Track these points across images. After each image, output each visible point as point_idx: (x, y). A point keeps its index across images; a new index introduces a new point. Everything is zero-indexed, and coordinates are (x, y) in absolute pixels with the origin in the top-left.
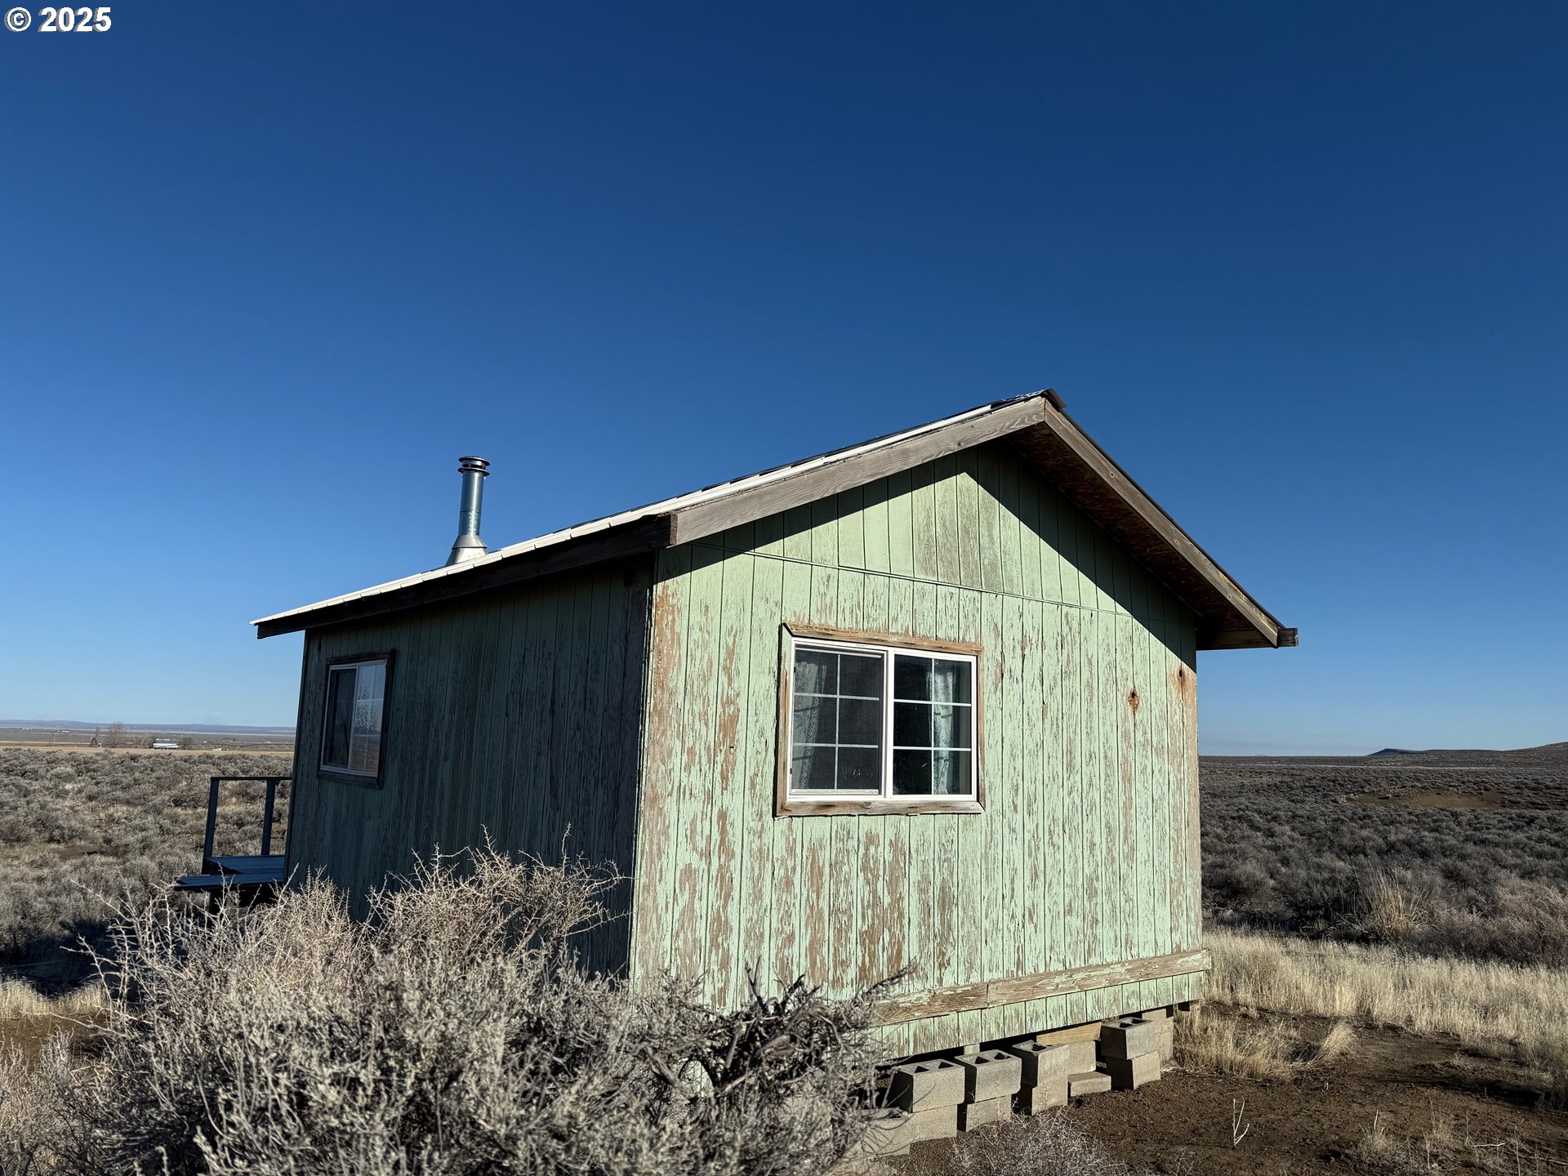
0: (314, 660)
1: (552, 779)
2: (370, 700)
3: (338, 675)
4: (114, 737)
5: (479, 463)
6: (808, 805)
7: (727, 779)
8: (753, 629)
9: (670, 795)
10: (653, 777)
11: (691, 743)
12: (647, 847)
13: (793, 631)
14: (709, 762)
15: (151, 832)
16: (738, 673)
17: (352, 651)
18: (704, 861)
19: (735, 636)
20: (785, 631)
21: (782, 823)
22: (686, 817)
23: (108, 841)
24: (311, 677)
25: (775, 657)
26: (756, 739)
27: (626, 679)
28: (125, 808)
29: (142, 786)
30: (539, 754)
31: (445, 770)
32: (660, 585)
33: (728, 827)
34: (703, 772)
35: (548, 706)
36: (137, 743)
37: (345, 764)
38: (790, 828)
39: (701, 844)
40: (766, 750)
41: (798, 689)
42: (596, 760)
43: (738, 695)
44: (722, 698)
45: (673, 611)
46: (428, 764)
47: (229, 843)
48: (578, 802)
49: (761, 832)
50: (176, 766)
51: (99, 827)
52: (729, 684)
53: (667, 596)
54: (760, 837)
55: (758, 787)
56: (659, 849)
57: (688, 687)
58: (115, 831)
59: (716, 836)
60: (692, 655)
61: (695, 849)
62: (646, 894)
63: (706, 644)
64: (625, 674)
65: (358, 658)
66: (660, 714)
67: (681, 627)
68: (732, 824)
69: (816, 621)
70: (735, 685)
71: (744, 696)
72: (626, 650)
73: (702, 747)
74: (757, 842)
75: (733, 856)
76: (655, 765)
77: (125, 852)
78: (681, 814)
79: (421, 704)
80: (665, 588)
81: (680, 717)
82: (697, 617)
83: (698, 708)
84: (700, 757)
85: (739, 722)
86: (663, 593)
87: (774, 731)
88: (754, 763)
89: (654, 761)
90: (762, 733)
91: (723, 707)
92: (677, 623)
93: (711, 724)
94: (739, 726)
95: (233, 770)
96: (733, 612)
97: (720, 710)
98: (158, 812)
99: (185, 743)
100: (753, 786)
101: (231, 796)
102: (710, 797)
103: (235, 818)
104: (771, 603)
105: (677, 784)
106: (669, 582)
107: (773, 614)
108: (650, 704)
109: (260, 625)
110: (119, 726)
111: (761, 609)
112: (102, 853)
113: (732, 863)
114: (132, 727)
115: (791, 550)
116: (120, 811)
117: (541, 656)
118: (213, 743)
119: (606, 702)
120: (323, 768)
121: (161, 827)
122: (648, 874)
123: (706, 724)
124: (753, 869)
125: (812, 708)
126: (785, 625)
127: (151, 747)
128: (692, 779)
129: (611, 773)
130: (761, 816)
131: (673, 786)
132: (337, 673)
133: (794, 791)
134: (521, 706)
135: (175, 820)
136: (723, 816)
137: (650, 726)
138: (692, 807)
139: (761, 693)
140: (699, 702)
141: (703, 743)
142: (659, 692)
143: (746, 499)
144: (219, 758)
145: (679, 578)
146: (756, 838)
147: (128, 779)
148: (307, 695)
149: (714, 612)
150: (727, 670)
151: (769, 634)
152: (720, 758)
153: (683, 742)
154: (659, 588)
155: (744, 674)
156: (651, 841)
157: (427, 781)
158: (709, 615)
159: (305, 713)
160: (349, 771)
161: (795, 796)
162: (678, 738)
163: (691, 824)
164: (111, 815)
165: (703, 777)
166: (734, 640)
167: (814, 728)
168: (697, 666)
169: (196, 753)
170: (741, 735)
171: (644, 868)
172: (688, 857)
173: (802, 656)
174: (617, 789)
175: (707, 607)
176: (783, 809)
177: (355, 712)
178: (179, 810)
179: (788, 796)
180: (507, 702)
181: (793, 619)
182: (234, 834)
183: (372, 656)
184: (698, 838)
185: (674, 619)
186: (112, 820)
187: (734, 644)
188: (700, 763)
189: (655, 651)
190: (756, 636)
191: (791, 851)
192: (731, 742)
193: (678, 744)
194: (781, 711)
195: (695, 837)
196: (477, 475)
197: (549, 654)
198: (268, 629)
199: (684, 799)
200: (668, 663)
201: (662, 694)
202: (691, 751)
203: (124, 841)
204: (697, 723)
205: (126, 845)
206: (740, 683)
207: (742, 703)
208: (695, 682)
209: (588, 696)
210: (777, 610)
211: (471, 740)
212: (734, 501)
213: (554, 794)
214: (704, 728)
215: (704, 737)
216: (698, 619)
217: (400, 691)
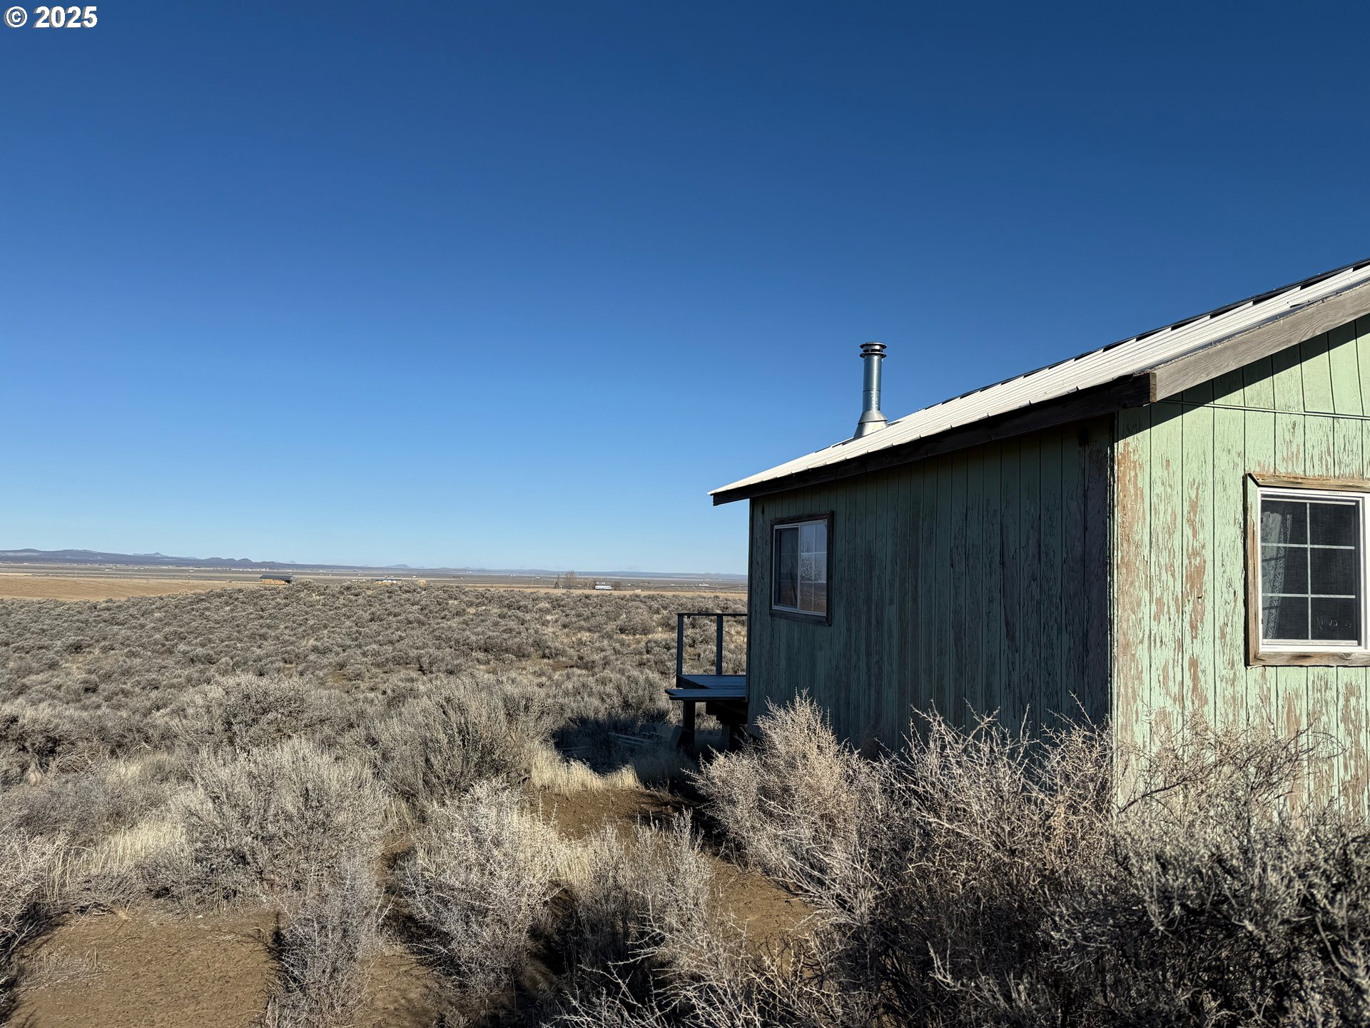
0: (759, 521)
1: (1007, 624)
2: (813, 554)
3: (781, 533)
4: (569, 581)
5: (877, 347)
6: (1283, 655)
7: (1196, 628)
8: (1216, 481)
9: (1141, 642)
10: (1125, 626)
11: (1159, 594)
12: (1122, 690)
13: (1260, 481)
14: (1178, 612)
15: (608, 653)
16: (1203, 525)
17: (793, 513)
18: (1177, 706)
19: (1198, 489)
20: (1250, 482)
21: (1255, 671)
22: (1158, 662)
23: (581, 658)
24: (757, 535)
25: (1241, 508)
26: (1224, 589)
27: (1087, 533)
28: (588, 634)
29: (598, 618)
30: (991, 601)
31: (891, 612)
32: (1121, 442)
33: (1200, 674)
34: (1172, 621)
35: (997, 558)
36: (585, 586)
37: (794, 605)
38: (1263, 676)
39: (1175, 689)
40: (1235, 601)
41: (1264, 539)
42: (1057, 608)
43: (1203, 547)
44: (1187, 550)
45: (1135, 467)
46: (873, 607)
47: (662, 662)
48: (1039, 645)
49: (1234, 680)
50: (616, 603)
51: (573, 647)
52: (1194, 536)
53: (1128, 452)
54: (1233, 684)
55: (1228, 636)
56: (1134, 691)
57: (1154, 540)
58: (585, 651)
59: (1188, 682)
60: (1155, 509)
61: (1168, 693)
62: (1124, 733)
63: (1169, 498)
64: (1086, 529)
65: (799, 519)
66: (1127, 565)
67: (1143, 482)
68: (1204, 671)
69: (1282, 470)
70: (1201, 537)
71: (1209, 547)
72: (1085, 506)
73: (1170, 597)
74: (1230, 690)
75: (1206, 702)
76: (1126, 615)
77: (593, 667)
78: (1153, 660)
79: (862, 556)
80: (1127, 445)
81: (1146, 570)
82: (1158, 472)
83: (1164, 560)
84: (1169, 607)
85: (1206, 573)
86: (1124, 450)
87: (1242, 582)
88: (1223, 614)
89: (1124, 610)
90: (1230, 584)
91: (1189, 558)
92: (1139, 478)
93: (1178, 576)
94: (1206, 577)
95: (656, 606)
96: (1194, 465)
97: (1186, 562)
98: (610, 637)
99: (616, 586)
100: (1223, 636)
101: (658, 626)
102: (1180, 645)
103: (664, 643)
104: (1233, 453)
105: (1147, 633)
106: (1130, 439)
107: (1235, 465)
108: (1118, 556)
109: (715, 495)
110: (572, 573)
111: (1223, 461)
112: (578, 667)
113: (1206, 708)
114: (580, 573)
115: (1252, 400)
116: (585, 636)
117: (985, 514)
118: (635, 585)
119: (1065, 555)
120: (774, 607)
121: (614, 648)
122: (1125, 715)
123: (1173, 576)
124: (1227, 715)
125: (1277, 559)
126: (1250, 475)
127: (594, 589)
128: (1162, 627)
129: (1077, 620)
130: (1233, 665)
131: (1144, 635)
132: (780, 532)
133: (1265, 640)
134: (967, 558)
135: (622, 643)
136: (1194, 663)
137: (1119, 579)
138: (1164, 655)
139: (1228, 544)
140: (1165, 554)
141: (1170, 594)
142: (1125, 545)
143: (1220, 351)
144: (644, 597)
145: (1139, 435)
146: (1229, 687)
147: (586, 613)
148: (755, 548)
149: (1175, 465)
150: (1192, 523)
151: (1232, 485)
152: (1188, 608)
153: (1151, 593)
154: (1120, 446)
155: (1209, 526)
156: (1126, 684)
157: (873, 621)
158: (1170, 469)
159: (754, 565)
160: (798, 610)
161: (1266, 646)
162: (1146, 589)
163: (1163, 670)
164: (580, 639)
165: (1172, 627)
166: (1197, 492)
167: (1281, 578)
168: (1161, 519)
169: (628, 593)
170: (1208, 586)
171: (1120, 709)
172: (1160, 701)
173: (1268, 506)
174: (1086, 635)
175: (1168, 461)
176: (1257, 658)
177: (800, 563)
178: (624, 636)
179: (1261, 646)
180: (951, 555)
181: (1258, 469)
182: (664, 656)
183: (812, 517)
184: (1171, 683)
185: (1136, 475)
186: (581, 643)
187: (1197, 497)
188: (1169, 612)
189: (1120, 507)
190: (1219, 488)
191: (1265, 699)
192: (1198, 593)
193: (1146, 594)
194: (1250, 562)
195: (1167, 683)
196: (876, 358)
197: (995, 511)
198: (720, 498)
199: (1155, 646)
200: (1133, 518)
201: (1129, 546)
202: (1159, 601)
203: (591, 659)
204: (1164, 574)
205: (593, 662)
206: (1205, 535)
207: (1207, 554)
208: (1160, 535)
209: (1043, 548)
210: (1240, 461)
211: (916, 587)
212: (1208, 355)
213: (1011, 636)
214: (1170, 578)
215: (1171, 588)
216: (1160, 474)
217: (840, 546)
